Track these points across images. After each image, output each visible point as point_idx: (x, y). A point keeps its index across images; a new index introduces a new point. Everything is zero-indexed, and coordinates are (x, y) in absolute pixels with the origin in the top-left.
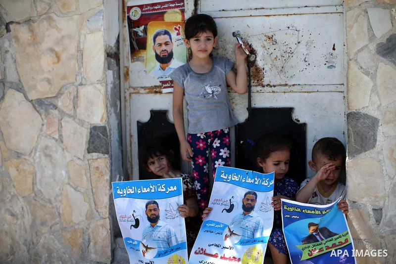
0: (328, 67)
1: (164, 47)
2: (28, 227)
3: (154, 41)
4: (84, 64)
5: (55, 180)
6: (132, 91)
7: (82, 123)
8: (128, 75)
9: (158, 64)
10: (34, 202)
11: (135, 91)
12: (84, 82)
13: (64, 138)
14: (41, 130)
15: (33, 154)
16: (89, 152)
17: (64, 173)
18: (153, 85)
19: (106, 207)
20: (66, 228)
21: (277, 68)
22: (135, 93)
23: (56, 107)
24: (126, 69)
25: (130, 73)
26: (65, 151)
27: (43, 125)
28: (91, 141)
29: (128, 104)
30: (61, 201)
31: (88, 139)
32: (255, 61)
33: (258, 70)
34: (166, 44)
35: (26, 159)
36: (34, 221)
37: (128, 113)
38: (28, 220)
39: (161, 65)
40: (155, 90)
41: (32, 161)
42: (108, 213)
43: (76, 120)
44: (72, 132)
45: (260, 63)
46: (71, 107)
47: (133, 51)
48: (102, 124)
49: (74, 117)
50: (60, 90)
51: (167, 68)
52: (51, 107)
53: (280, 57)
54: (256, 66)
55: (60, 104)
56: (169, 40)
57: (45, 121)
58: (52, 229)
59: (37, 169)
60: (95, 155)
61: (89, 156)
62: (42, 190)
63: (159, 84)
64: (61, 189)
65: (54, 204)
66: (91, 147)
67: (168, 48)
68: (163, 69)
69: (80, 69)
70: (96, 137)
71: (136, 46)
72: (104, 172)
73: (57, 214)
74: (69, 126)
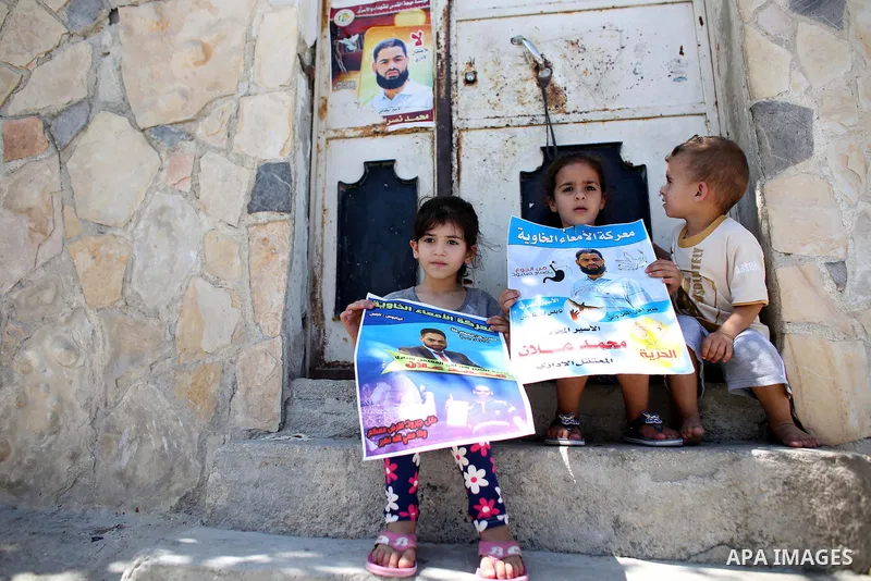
0: (674, 80)
1: (392, 65)
2: (99, 370)
3: (376, 55)
4: (256, 60)
5: (172, 271)
6: (332, 134)
7: (241, 160)
8: (326, 109)
9: (381, 91)
10: (120, 317)
11: (336, 135)
12: (252, 91)
13: (201, 191)
14: (156, 179)
15: (132, 225)
16: (250, 212)
17: (193, 255)
18: (370, 124)
19: (277, 315)
20: (185, 365)
21: (588, 86)
22: (337, 138)
23: (191, 137)
24: (322, 101)
25: (328, 107)
26: (201, 213)
27: (161, 169)
28: (258, 190)
29: (321, 157)
30: (180, 312)
31: (252, 186)
32: (550, 77)
33: (556, 91)
34: (397, 59)
35: (115, 236)
36: (115, 356)
37: (321, 171)
38: (101, 354)
39: (387, 91)
40: (374, 129)
41: (128, 238)
42: (279, 326)
43: (231, 155)
44: (220, 177)
45: (558, 80)
46: (223, 135)
47: (337, 73)
48: (281, 159)
49: (227, 151)
50: (204, 108)
51: (396, 96)
52: (183, 136)
53: (592, 70)
54: (552, 85)
55: (200, 131)
56: (403, 54)
57: (167, 163)
58: (154, 370)
59: (136, 252)
60: (263, 216)
61: (251, 219)
62: (142, 293)
63: (380, 120)
64: (184, 287)
65: (165, 319)
66: (258, 202)
67: (400, 66)
68: (390, 97)
69: (246, 70)
70: (268, 184)
71: (342, 66)
72: (277, 247)
73: (169, 337)
74: (214, 168)
